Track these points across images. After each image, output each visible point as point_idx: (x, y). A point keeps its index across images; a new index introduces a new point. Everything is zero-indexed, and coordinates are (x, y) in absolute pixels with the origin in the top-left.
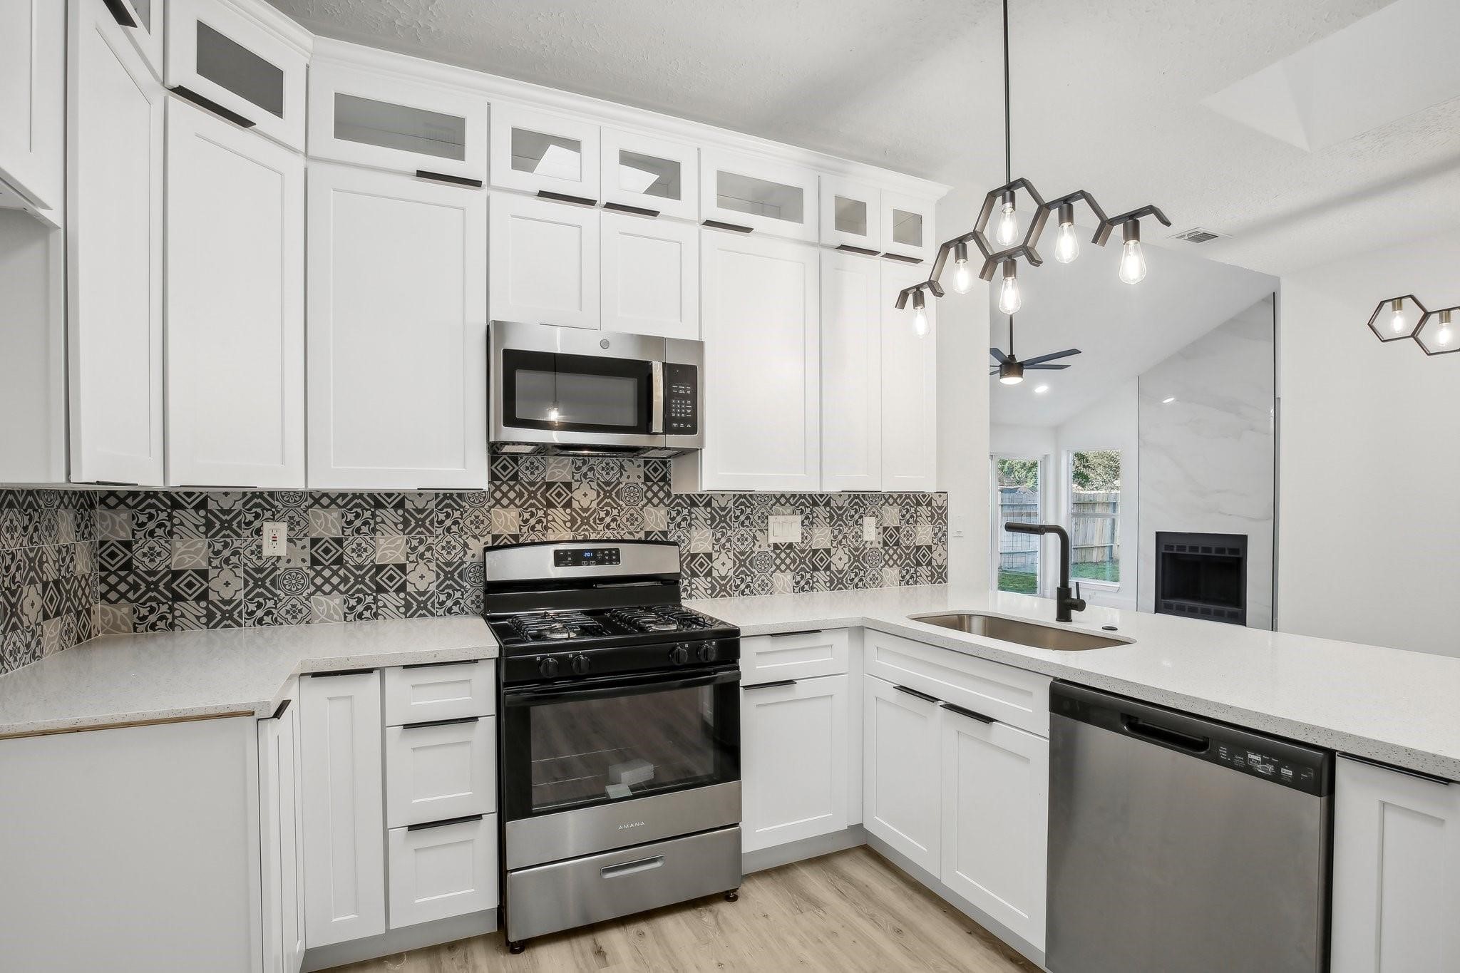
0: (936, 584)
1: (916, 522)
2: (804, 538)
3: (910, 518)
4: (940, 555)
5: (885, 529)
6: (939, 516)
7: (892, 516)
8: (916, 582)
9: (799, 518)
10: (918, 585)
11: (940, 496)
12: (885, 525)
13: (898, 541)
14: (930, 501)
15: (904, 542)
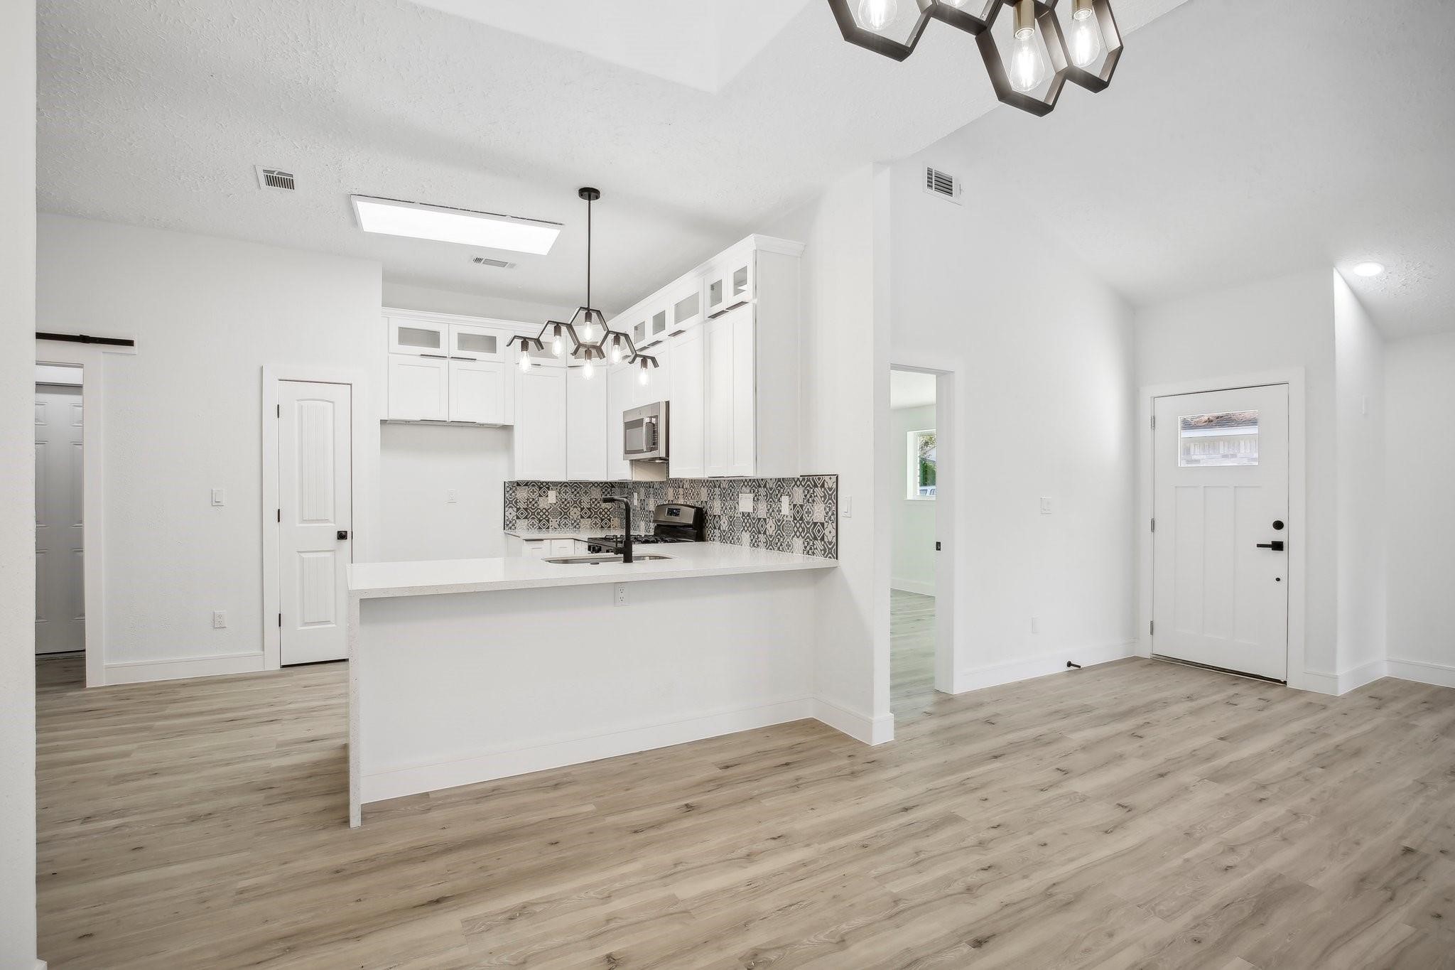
0: (827, 558)
1: (814, 501)
2: (754, 510)
3: (810, 499)
4: (830, 532)
5: (795, 506)
6: (832, 497)
7: (799, 494)
8: (813, 553)
9: (752, 496)
10: (815, 557)
11: (830, 478)
12: (795, 503)
13: (802, 517)
14: (823, 483)
15: (806, 518)
